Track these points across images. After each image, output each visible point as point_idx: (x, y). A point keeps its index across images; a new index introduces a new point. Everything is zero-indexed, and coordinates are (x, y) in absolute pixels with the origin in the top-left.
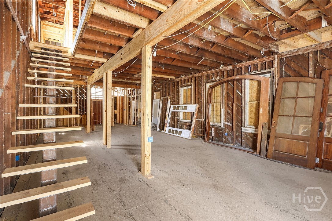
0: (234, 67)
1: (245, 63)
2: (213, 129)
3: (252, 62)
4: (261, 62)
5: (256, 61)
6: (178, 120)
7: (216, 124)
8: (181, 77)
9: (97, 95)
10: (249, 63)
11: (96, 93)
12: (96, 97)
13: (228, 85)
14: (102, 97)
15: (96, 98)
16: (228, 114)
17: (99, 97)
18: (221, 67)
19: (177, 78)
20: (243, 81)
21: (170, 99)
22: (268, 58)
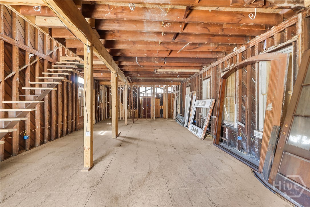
0: (248, 46)
1: (258, 38)
2: (227, 130)
3: (267, 34)
4: (279, 30)
5: (273, 31)
6: (201, 116)
7: (230, 123)
8: (203, 69)
9: (147, 93)
10: (263, 37)
11: (145, 91)
12: (146, 94)
13: (243, 72)
14: (151, 94)
15: (146, 96)
16: (243, 112)
17: (148, 94)
18: (234, 50)
19: (201, 70)
20: (256, 64)
21: (195, 94)
22: (288, 23)
